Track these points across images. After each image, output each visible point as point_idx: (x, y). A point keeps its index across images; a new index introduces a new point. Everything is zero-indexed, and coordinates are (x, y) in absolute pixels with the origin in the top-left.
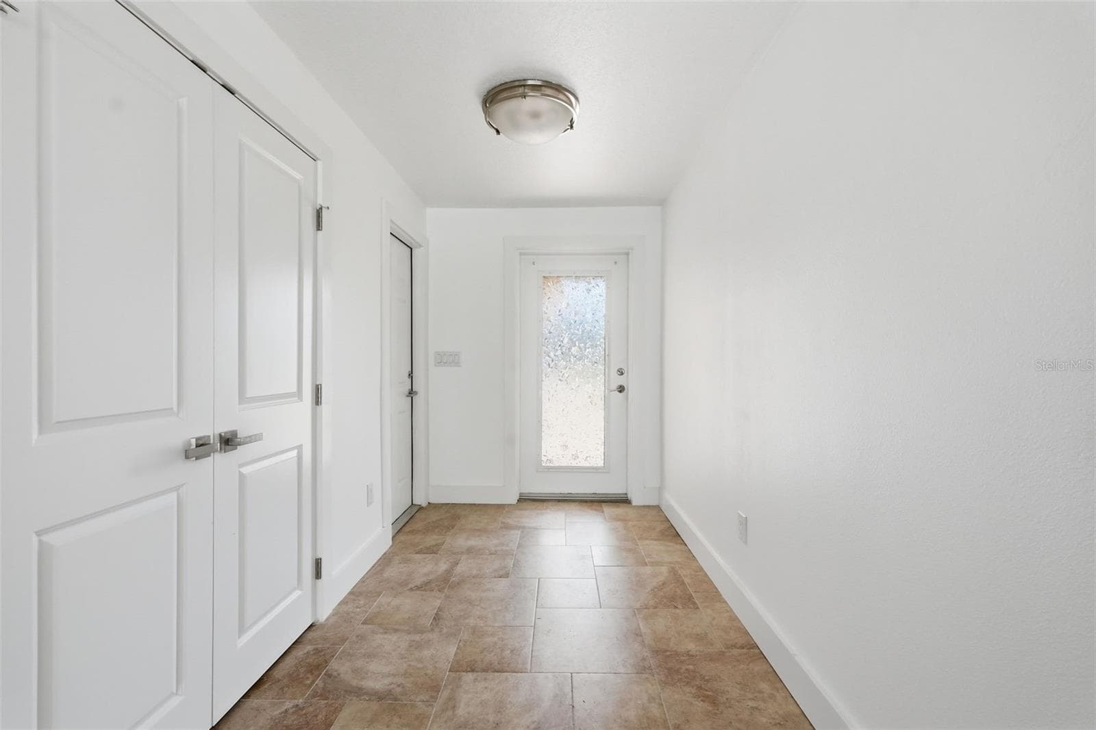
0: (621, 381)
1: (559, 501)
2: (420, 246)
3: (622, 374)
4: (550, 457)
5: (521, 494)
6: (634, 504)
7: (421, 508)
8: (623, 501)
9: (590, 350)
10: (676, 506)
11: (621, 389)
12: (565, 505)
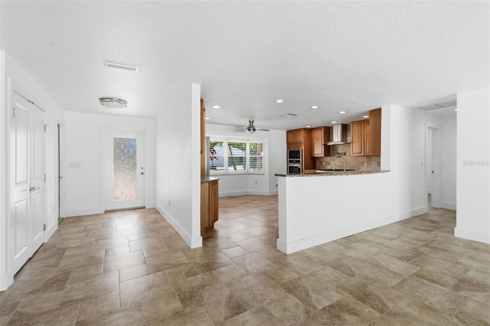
0: (142, 171)
1: (121, 210)
2: (63, 125)
3: (143, 169)
4: (117, 197)
5: (105, 210)
6: (146, 208)
7: (63, 219)
8: (144, 208)
9: (132, 161)
10: (160, 207)
11: (142, 174)
12: (124, 212)
